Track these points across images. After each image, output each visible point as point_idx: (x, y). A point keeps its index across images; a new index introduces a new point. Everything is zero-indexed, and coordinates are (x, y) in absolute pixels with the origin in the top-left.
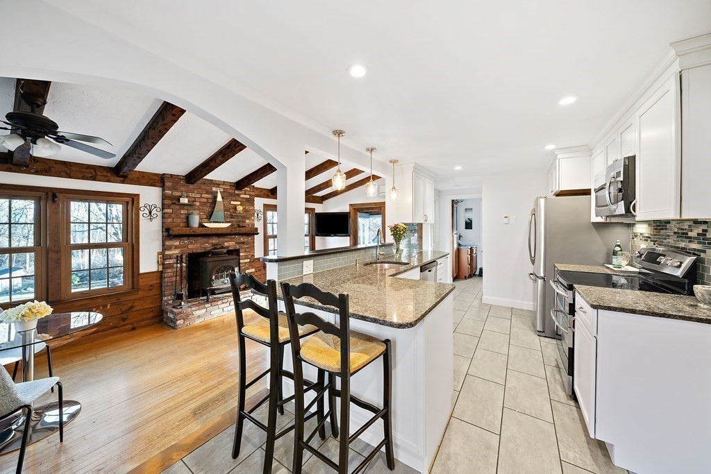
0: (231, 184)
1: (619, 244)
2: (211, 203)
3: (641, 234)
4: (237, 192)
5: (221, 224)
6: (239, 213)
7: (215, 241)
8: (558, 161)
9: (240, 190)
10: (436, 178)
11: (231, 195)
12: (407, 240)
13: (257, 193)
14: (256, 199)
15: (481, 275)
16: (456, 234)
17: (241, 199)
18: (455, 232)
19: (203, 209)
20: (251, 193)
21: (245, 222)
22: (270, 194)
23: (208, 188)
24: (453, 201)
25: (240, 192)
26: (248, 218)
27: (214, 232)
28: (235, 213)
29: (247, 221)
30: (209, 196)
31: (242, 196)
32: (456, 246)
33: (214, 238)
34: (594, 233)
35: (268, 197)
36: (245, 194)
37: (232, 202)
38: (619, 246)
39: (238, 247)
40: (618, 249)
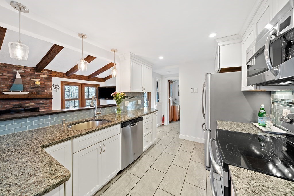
0: (31, 69)
1: (263, 107)
2: (12, 79)
3: (282, 100)
4: (36, 73)
5: (21, 92)
6: (38, 86)
7: (16, 103)
8: (218, 47)
9: (40, 72)
10: (153, 66)
11: (32, 75)
12: (135, 102)
13: (55, 74)
14: (53, 78)
15: (179, 120)
16: (172, 98)
17: (39, 78)
18: (170, 97)
19: (4, 83)
20: (49, 74)
21: (43, 91)
22: (65, 76)
23: (9, 70)
24: (169, 81)
25: (40, 74)
26: (46, 89)
27: (12, 97)
28: (35, 86)
29: (46, 91)
30: (11, 75)
31: (40, 76)
32: (171, 104)
33: (15, 101)
34: (244, 98)
35: (64, 77)
36: (44, 75)
37: (32, 79)
38: (263, 109)
39: (37, 106)
40: (262, 111)
